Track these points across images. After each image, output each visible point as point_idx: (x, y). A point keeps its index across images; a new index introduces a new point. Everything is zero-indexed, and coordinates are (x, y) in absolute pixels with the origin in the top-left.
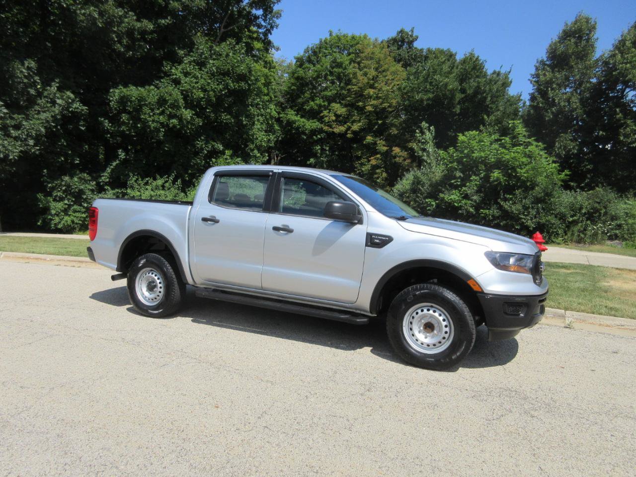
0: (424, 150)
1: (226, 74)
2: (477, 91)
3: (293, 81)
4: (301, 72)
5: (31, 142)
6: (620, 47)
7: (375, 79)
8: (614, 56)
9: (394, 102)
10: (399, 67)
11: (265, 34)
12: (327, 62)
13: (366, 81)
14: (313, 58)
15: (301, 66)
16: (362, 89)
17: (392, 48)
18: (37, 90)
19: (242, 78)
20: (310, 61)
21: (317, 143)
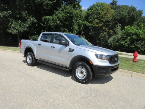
0: (117, 30)
1: (67, 13)
2: (133, 15)
3: (86, 14)
4: (88, 12)
5: (26, 28)
7: (106, 13)
9: (111, 19)
10: (112, 10)
11: (79, 3)
12: (94, 9)
13: (104, 14)
15: (88, 11)
16: (103, 16)
17: (111, 5)
18: (27, 17)
19: (71, 13)
20: (91, 9)
21: (91, 29)
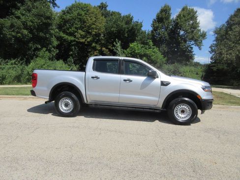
2: (133, 28)
3: (61, 20)
4: (64, 17)
6: (179, 16)
7: (95, 21)
8: (177, 20)
9: (103, 31)
13: (92, 22)
14: (70, 11)
15: (64, 14)
16: (90, 25)
17: (99, 10)
19: (49, 18)
20: (68, 12)
21: (73, 45)
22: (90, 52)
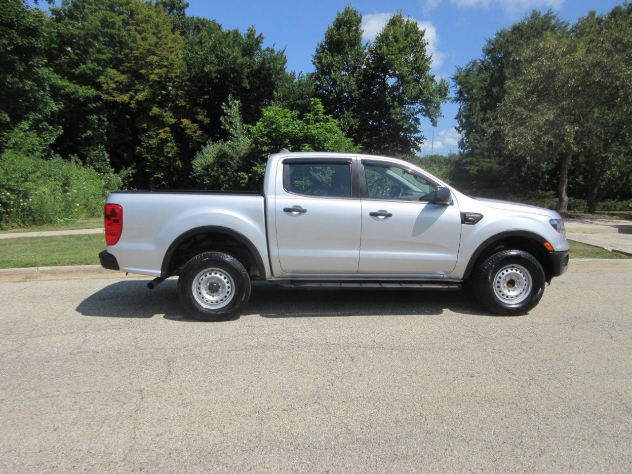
0: (231, 124)
2: (263, 67)
4: (62, 28)
6: (383, 39)
7: (156, 45)
8: (380, 48)
10: (178, 35)
12: (95, 19)
13: (147, 46)
14: (76, 13)
15: (58, 21)
21: (92, 112)
22: (146, 131)
